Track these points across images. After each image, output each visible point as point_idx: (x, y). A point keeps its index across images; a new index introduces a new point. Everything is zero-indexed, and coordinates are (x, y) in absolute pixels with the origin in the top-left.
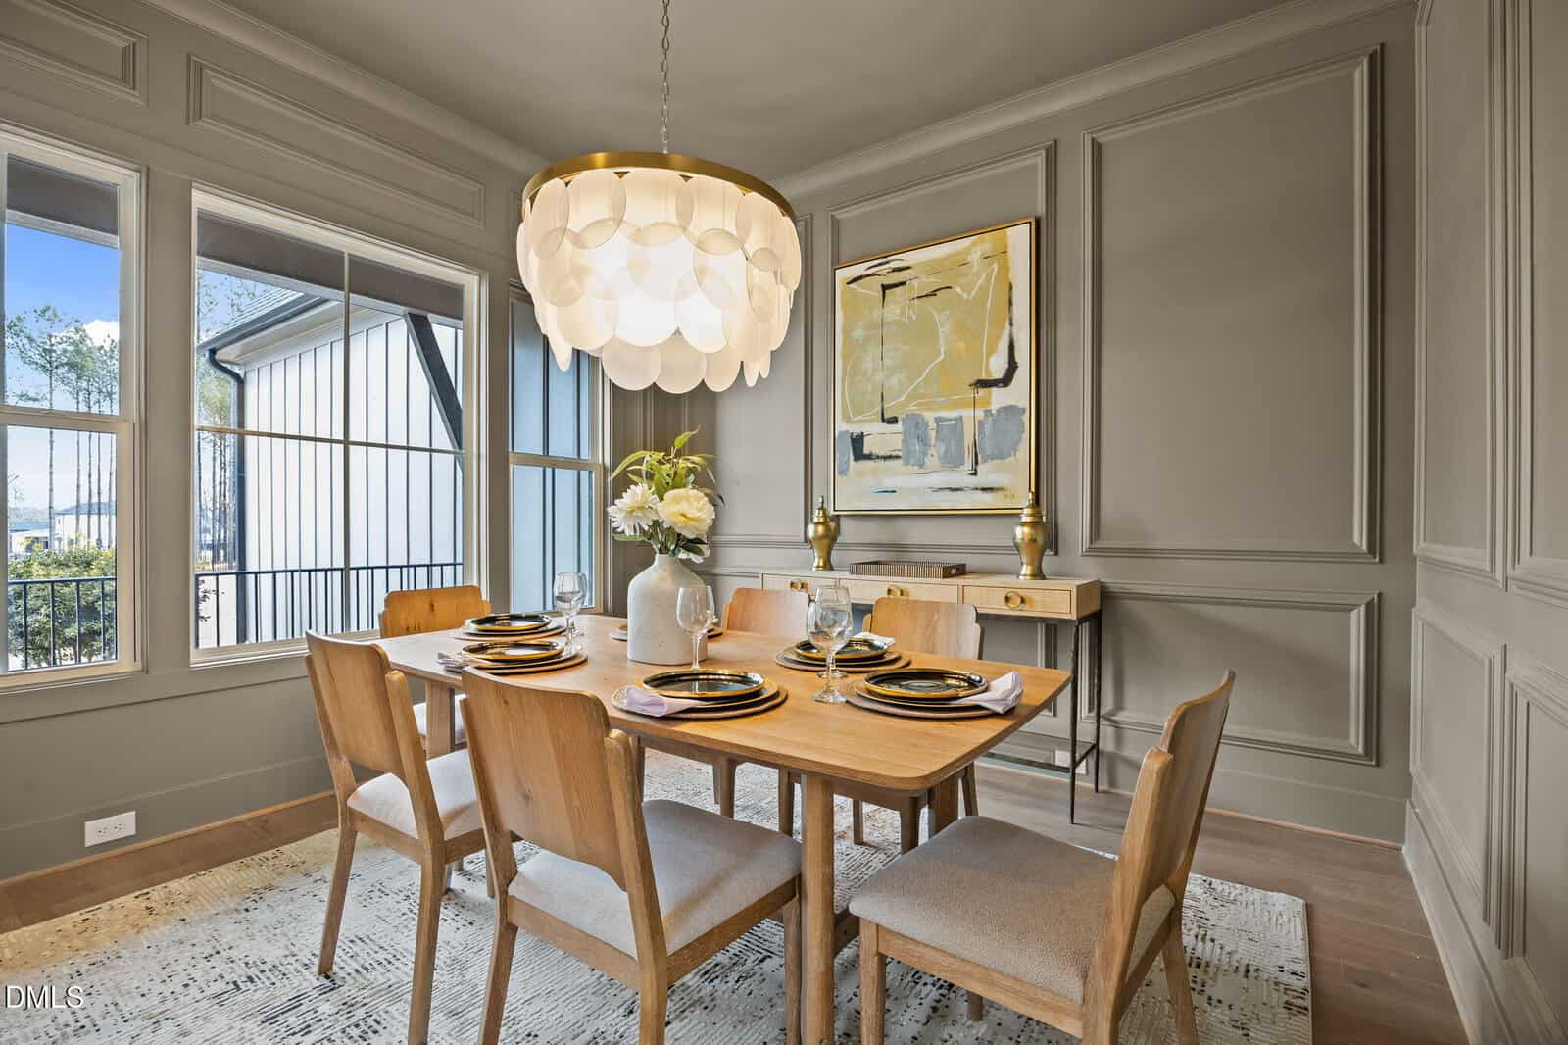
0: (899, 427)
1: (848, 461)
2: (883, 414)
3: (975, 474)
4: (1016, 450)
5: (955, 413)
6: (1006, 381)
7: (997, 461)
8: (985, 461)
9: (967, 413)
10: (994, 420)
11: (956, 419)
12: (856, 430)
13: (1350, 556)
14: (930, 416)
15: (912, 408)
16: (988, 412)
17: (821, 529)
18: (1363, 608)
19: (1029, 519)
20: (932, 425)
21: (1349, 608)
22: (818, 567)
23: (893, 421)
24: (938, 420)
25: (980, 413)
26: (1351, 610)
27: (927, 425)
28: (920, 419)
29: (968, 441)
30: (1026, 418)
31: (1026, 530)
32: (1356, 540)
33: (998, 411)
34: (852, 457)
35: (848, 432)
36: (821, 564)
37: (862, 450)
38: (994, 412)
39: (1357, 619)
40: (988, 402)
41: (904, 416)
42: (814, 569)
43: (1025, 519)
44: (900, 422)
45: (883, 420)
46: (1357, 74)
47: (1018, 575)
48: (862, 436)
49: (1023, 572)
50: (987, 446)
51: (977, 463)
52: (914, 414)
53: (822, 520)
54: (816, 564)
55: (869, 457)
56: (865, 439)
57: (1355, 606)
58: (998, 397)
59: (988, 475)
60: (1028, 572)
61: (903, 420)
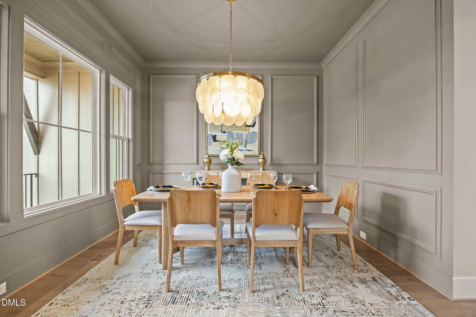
0: (226, 134)
1: (211, 142)
2: (222, 130)
3: (246, 147)
4: (255, 142)
5: (241, 132)
6: (253, 126)
7: (251, 144)
8: (248, 144)
9: (244, 132)
10: (250, 135)
11: (241, 134)
12: (214, 134)
13: (314, 165)
14: (235, 132)
15: (230, 130)
16: (249, 133)
17: (208, 160)
18: (316, 174)
19: (262, 157)
20: (235, 134)
21: (313, 174)
22: (207, 170)
23: (225, 132)
24: (237, 133)
25: (247, 133)
26: (314, 174)
27: (234, 134)
28: (232, 133)
29: (244, 139)
30: (258, 135)
31: (262, 160)
32: (315, 161)
33: (252, 132)
34: (213, 141)
35: (211, 134)
36: (208, 169)
37: (216, 139)
38: (250, 133)
39: (315, 176)
40: (249, 130)
41: (227, 131)
42: (206, 170)
43: (261, 157)
44: (226, 133)
45: (222, 132)
46: (315, 79)
47: (259, 170)
48: (216, 135)
49: (261, 169)
50: (249, 140)
51: (246, 144)
52: (230, 131)
53: (208, 157)
54: (206, 169)
55: (217, 141)
56: (217, 136)
57: (315, 173)
58: (252, 130)
59: (249, 147)
60: (262, 169)
61: (227, 132)
